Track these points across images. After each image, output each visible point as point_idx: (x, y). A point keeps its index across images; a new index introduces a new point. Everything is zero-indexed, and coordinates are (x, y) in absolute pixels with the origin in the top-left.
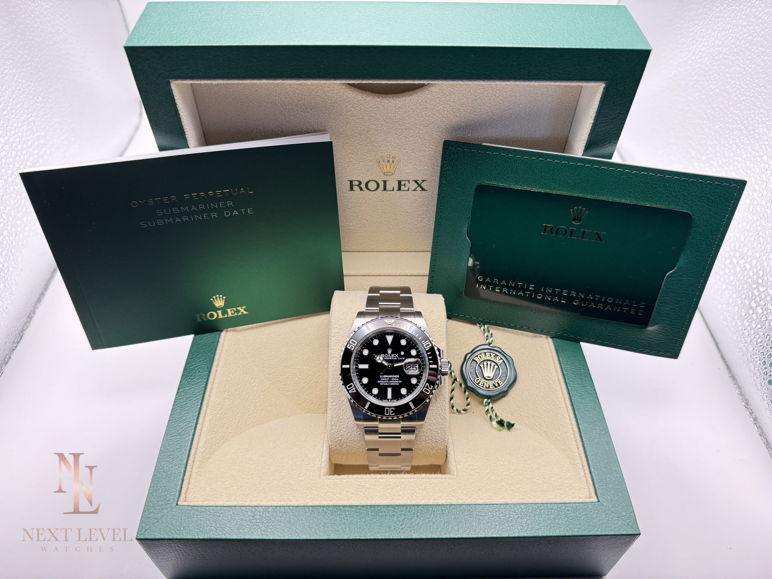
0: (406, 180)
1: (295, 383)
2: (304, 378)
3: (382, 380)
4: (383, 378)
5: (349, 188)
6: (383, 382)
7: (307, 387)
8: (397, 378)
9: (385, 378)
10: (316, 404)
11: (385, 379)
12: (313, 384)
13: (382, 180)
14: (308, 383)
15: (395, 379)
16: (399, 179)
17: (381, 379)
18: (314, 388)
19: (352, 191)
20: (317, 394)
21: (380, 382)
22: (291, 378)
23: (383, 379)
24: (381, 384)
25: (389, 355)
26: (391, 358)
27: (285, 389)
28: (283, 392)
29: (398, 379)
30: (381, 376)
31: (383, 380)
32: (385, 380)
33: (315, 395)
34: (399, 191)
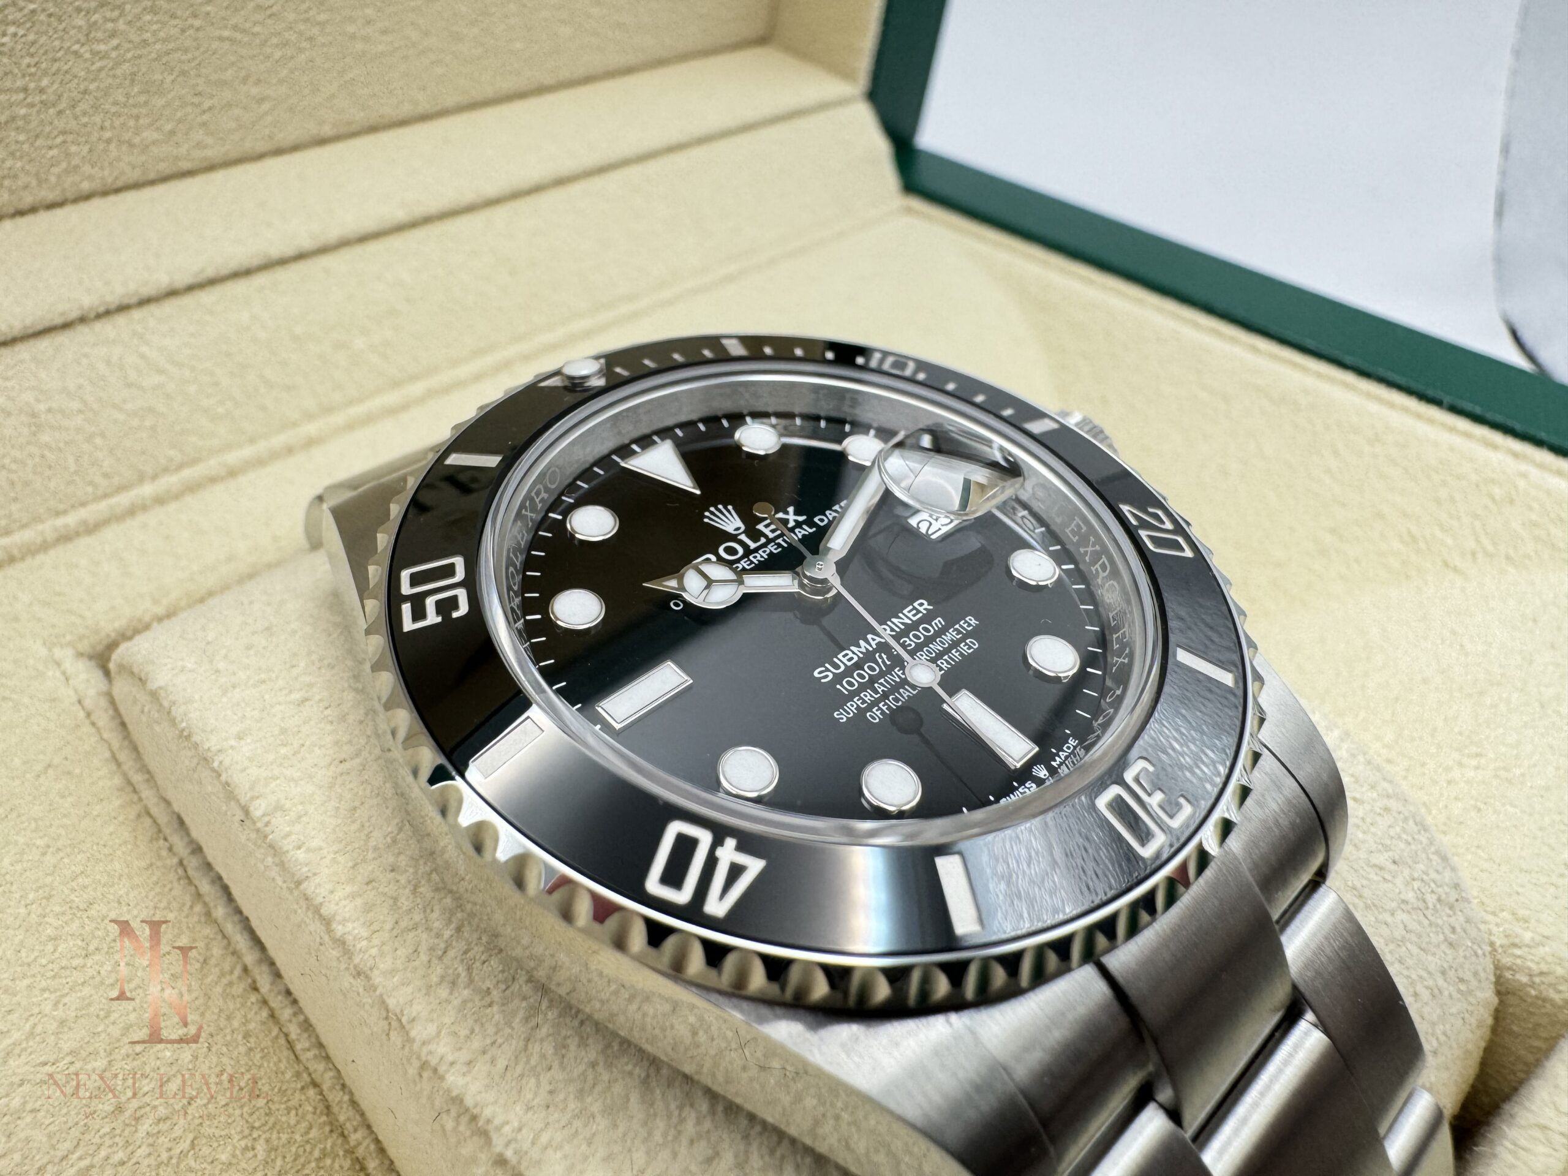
3: (852, 695)
4: (849, 672)
6: (868, 696)
8: (928, 618)
9: (859, 666)
11: (867, 672)
15: (922, 633)
17: (844, 688)
21: (852, 707)
23: (856, 680)
24: (875, 716)
25: (743, 537)
26: (772, 548)
29: (938, 622)
30: (824, 674)
31: (863, 687)
32: (873, 680)
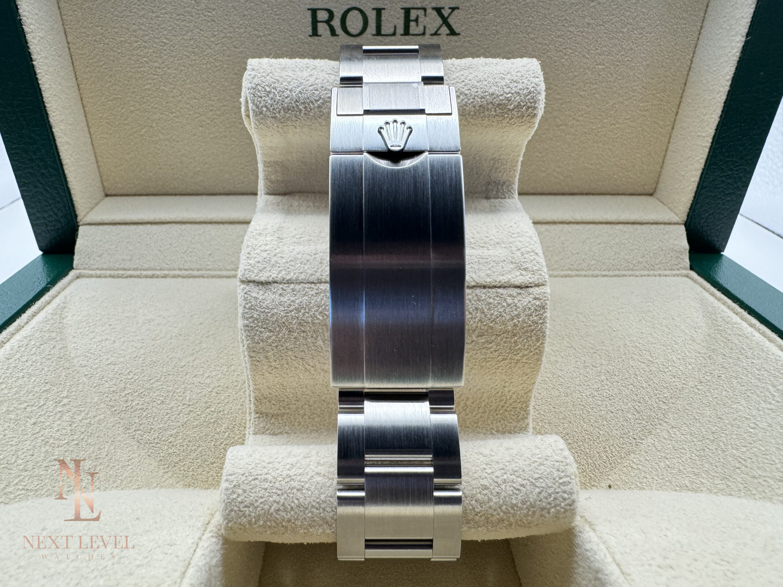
0: (419, 5)
1: (167, 414)
2: (191, 403)
5: (309, 30)
7: (195, 424)
10: (212, 464)
12: (209, 417)
13: (373, 6)
14: (199, 413)
16: (407, 6)
18: (211, 426)
19: (316, 38)
20: (216, 440)
22: (159, 402)
27: (142, 427)
28: (138, 432)
33: (213, 443)
34: (407, 37)
